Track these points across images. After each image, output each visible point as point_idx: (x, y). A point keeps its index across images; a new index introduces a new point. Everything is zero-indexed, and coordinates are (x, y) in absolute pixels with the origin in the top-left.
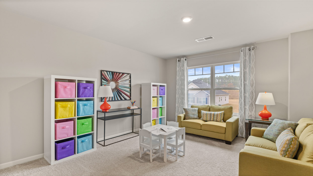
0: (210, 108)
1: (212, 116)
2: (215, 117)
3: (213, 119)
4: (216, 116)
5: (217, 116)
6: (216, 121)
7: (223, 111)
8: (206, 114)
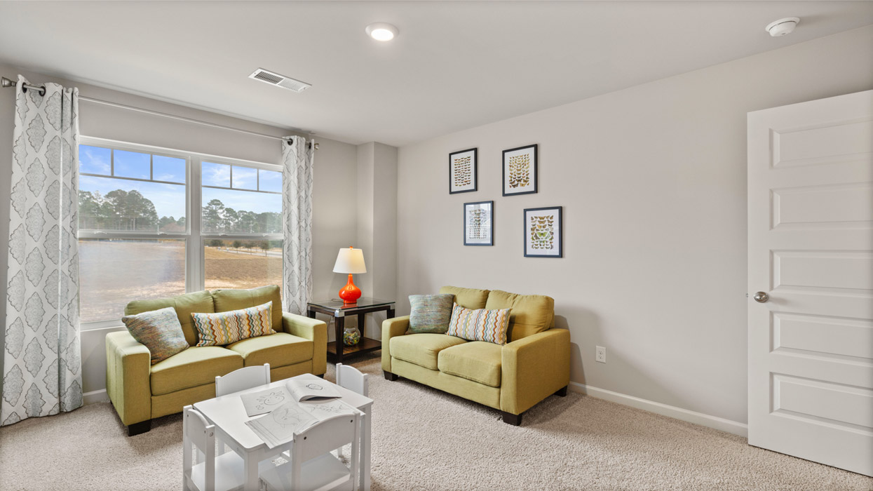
0: (214, 301)
1: (245, 322)
2: (256, 323)
3: (248, 333)
4: (256, 320)
5: (260, 319)
6: (261, 333)
7: (271, 302)
8: (220, 322)
